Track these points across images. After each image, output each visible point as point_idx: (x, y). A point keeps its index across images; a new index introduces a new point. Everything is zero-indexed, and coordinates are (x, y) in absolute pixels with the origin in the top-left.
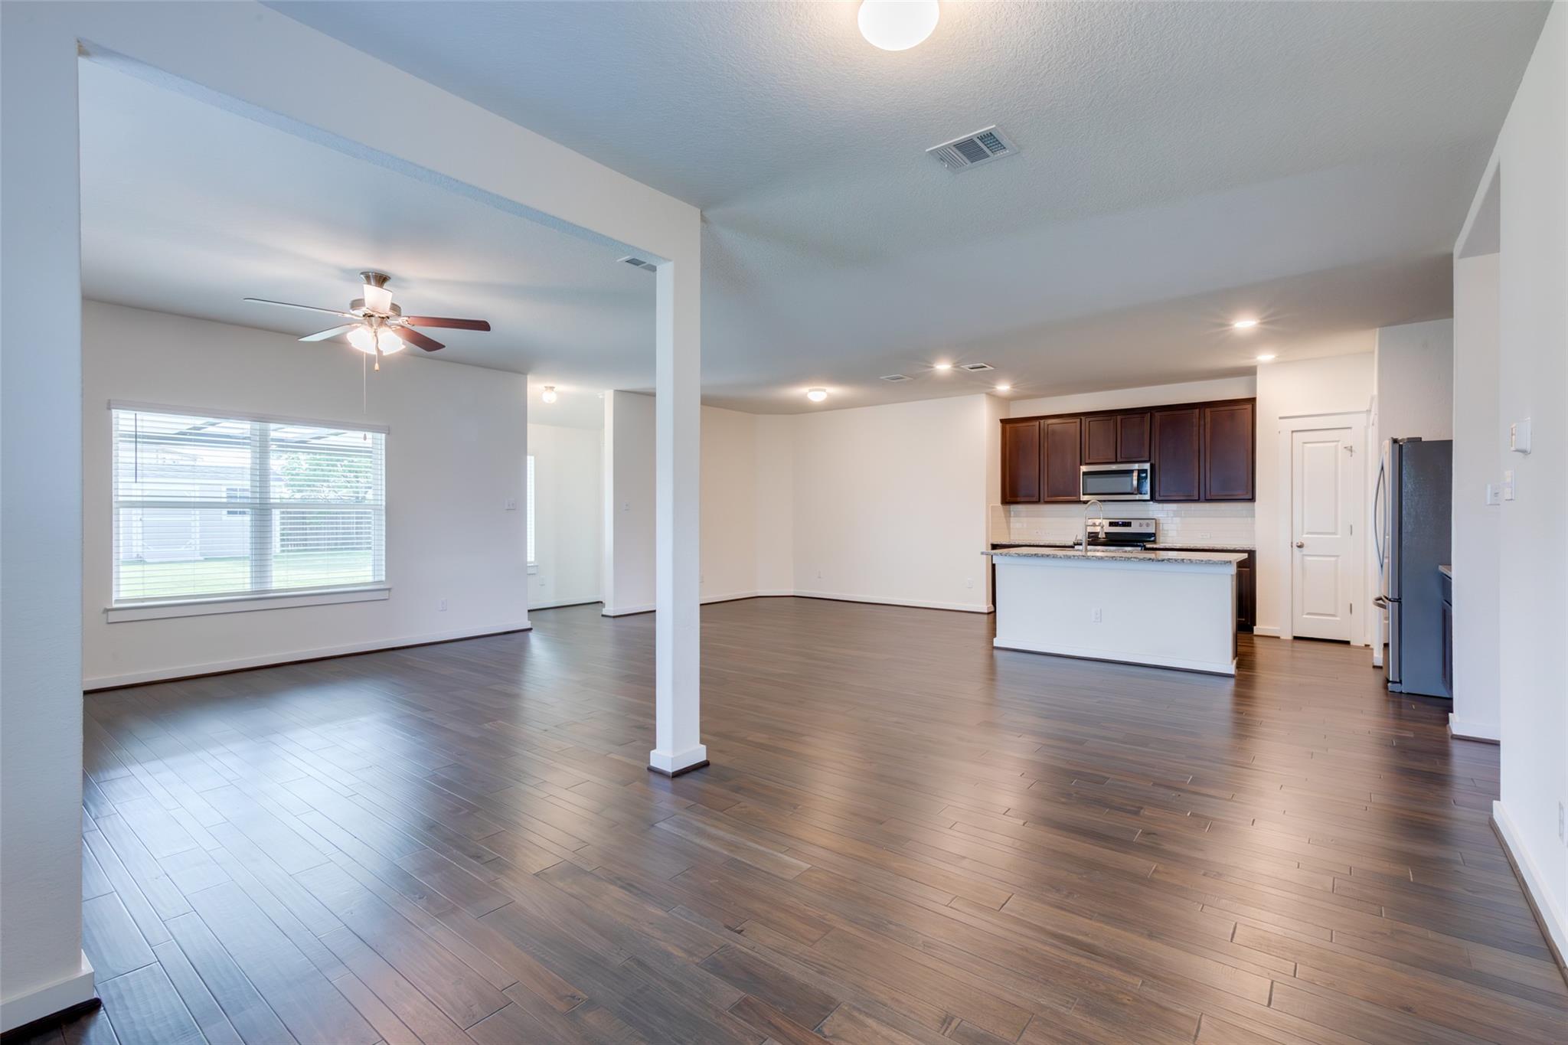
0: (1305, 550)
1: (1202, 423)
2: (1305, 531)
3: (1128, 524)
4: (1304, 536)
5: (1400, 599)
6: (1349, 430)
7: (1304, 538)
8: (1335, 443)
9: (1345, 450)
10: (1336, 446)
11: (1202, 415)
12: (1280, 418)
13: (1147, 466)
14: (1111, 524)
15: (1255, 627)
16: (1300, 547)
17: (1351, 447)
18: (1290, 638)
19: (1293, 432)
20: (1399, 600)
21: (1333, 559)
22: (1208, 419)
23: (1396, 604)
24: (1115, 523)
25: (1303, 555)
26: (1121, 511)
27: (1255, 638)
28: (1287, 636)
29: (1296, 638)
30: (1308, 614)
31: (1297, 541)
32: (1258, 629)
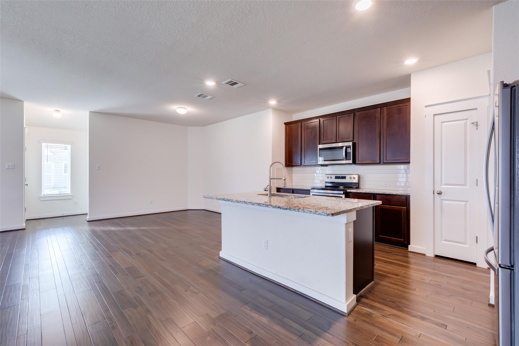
0: (443, 196)
1: (382, 116)
2: (443, 184)
3: (344, 178)
4: (442, 186)
5: (512, 266)
6: (475, 111)
7: (443, 188)
8: (465, 121)
9: (472, 125)
10: (466, 124)
11: (382, 111)
12: (426, 106)
13: (350, 144)
14: (336, 178)
15: (409, 246)
16: (440, 193)
17: (477, 123)
18: (432, 255)
19: (434, 115)
20: (511, 268)
21: (464, 203)
22: (385, 114)
23: (509, 271)
24: (338, 177)
25: (441, 199)
26: (340, 170)
27: (409, 253)
28: (430, 254)
29: (437, 256)
30: (445, 240)
31: (437, 189)
32: (411, 248)
